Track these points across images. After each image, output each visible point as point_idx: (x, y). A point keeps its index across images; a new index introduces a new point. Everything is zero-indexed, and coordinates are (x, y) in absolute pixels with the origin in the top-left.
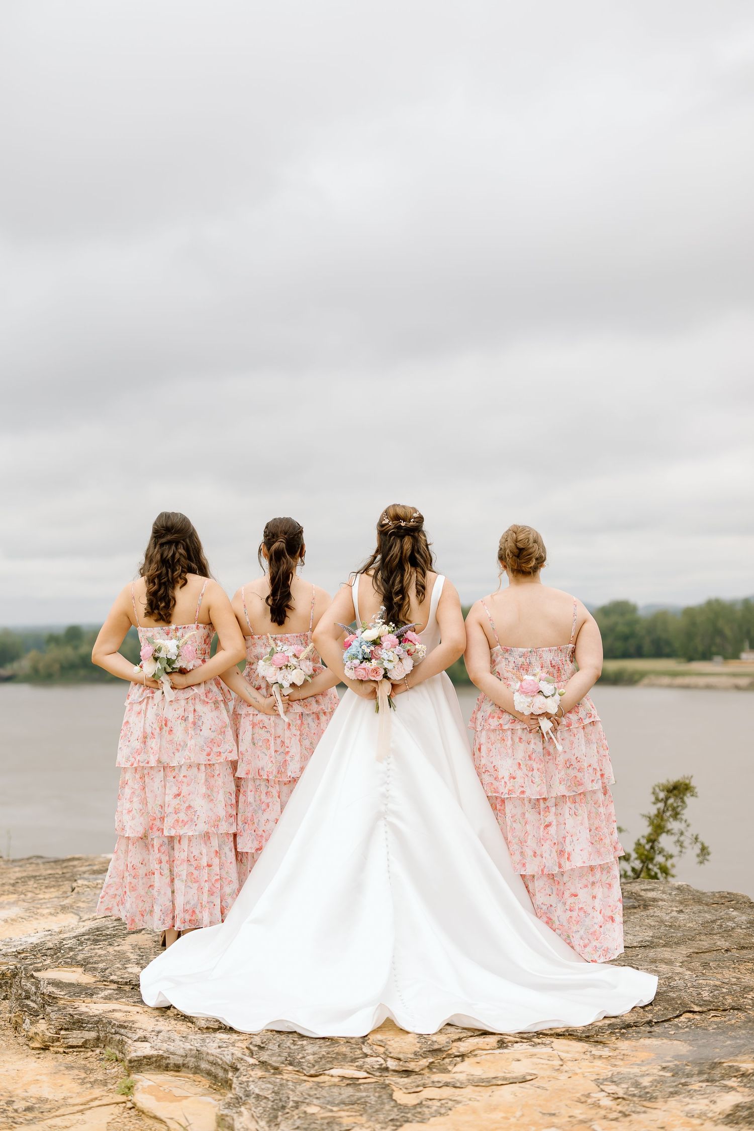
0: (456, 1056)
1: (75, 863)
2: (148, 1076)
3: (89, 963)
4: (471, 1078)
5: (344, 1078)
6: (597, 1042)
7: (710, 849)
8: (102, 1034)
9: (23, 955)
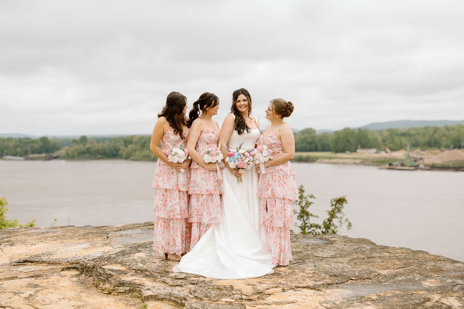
0: (267, 294)
1: (105, 228)
2: (151, 302)
3: (123, 263)
4: (274, 302)
5: (227, 302)
6: (318, 290)
7: (352, 224)
8: (132, 288)
9: (96, 260)
